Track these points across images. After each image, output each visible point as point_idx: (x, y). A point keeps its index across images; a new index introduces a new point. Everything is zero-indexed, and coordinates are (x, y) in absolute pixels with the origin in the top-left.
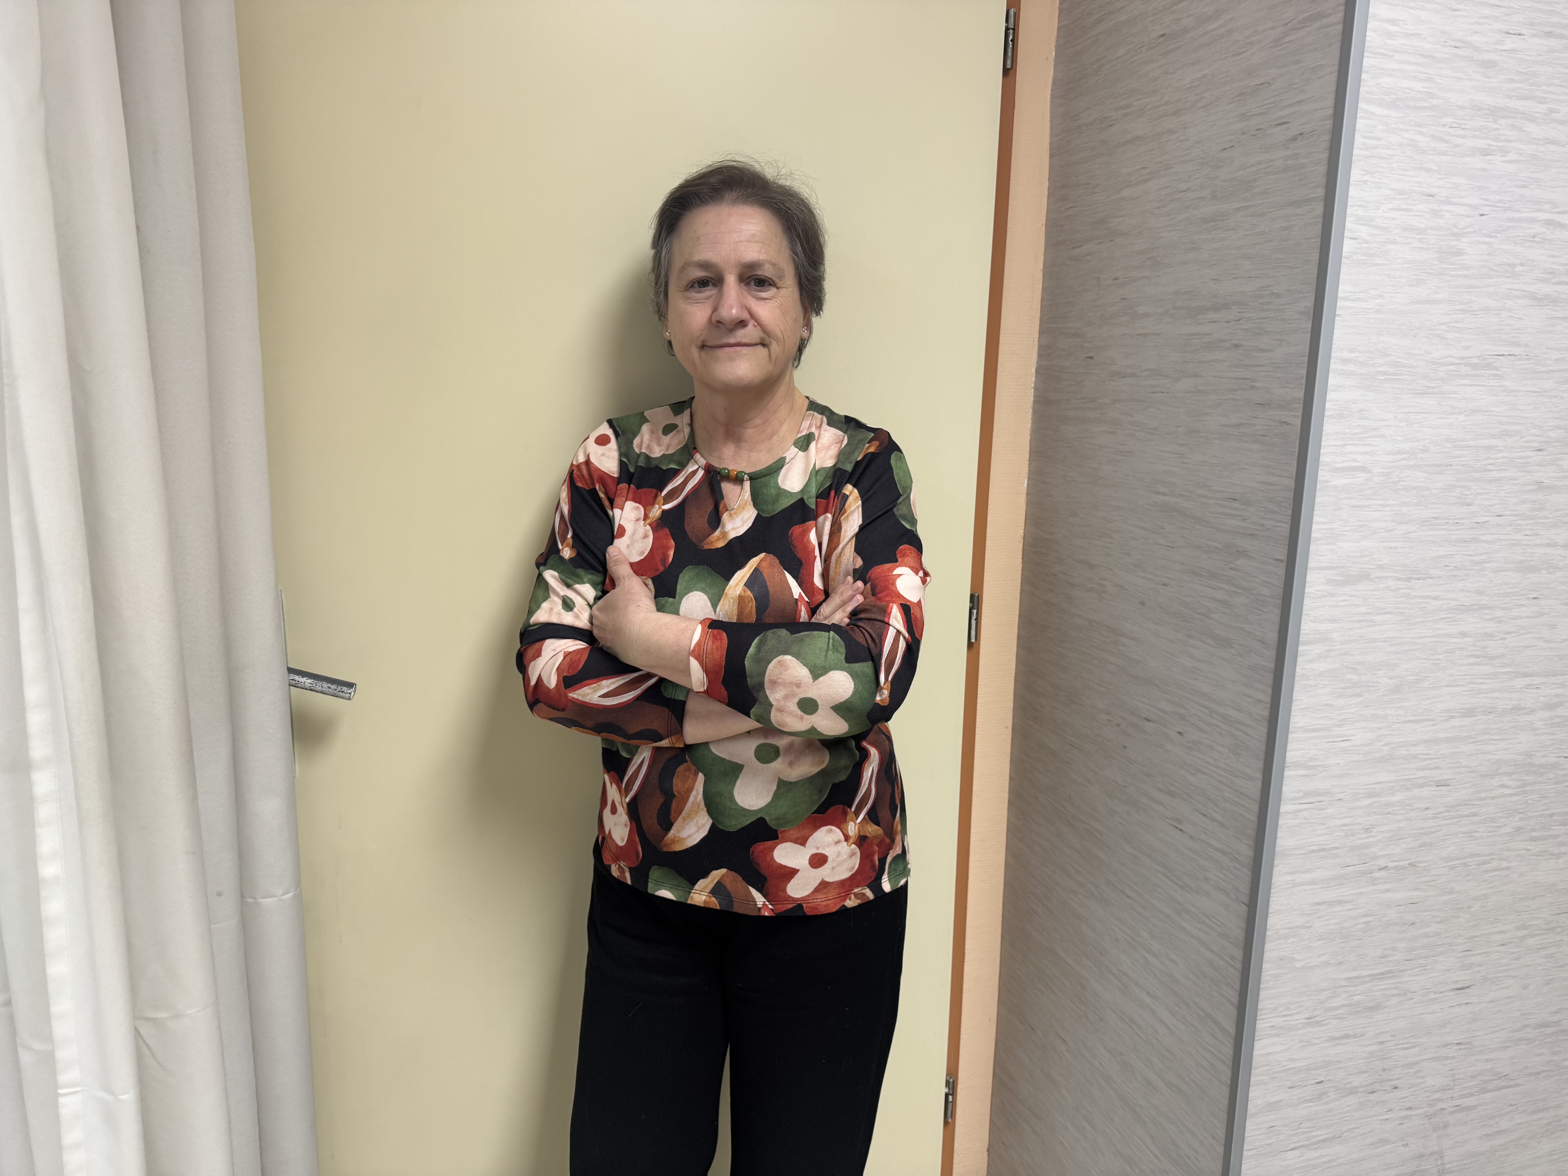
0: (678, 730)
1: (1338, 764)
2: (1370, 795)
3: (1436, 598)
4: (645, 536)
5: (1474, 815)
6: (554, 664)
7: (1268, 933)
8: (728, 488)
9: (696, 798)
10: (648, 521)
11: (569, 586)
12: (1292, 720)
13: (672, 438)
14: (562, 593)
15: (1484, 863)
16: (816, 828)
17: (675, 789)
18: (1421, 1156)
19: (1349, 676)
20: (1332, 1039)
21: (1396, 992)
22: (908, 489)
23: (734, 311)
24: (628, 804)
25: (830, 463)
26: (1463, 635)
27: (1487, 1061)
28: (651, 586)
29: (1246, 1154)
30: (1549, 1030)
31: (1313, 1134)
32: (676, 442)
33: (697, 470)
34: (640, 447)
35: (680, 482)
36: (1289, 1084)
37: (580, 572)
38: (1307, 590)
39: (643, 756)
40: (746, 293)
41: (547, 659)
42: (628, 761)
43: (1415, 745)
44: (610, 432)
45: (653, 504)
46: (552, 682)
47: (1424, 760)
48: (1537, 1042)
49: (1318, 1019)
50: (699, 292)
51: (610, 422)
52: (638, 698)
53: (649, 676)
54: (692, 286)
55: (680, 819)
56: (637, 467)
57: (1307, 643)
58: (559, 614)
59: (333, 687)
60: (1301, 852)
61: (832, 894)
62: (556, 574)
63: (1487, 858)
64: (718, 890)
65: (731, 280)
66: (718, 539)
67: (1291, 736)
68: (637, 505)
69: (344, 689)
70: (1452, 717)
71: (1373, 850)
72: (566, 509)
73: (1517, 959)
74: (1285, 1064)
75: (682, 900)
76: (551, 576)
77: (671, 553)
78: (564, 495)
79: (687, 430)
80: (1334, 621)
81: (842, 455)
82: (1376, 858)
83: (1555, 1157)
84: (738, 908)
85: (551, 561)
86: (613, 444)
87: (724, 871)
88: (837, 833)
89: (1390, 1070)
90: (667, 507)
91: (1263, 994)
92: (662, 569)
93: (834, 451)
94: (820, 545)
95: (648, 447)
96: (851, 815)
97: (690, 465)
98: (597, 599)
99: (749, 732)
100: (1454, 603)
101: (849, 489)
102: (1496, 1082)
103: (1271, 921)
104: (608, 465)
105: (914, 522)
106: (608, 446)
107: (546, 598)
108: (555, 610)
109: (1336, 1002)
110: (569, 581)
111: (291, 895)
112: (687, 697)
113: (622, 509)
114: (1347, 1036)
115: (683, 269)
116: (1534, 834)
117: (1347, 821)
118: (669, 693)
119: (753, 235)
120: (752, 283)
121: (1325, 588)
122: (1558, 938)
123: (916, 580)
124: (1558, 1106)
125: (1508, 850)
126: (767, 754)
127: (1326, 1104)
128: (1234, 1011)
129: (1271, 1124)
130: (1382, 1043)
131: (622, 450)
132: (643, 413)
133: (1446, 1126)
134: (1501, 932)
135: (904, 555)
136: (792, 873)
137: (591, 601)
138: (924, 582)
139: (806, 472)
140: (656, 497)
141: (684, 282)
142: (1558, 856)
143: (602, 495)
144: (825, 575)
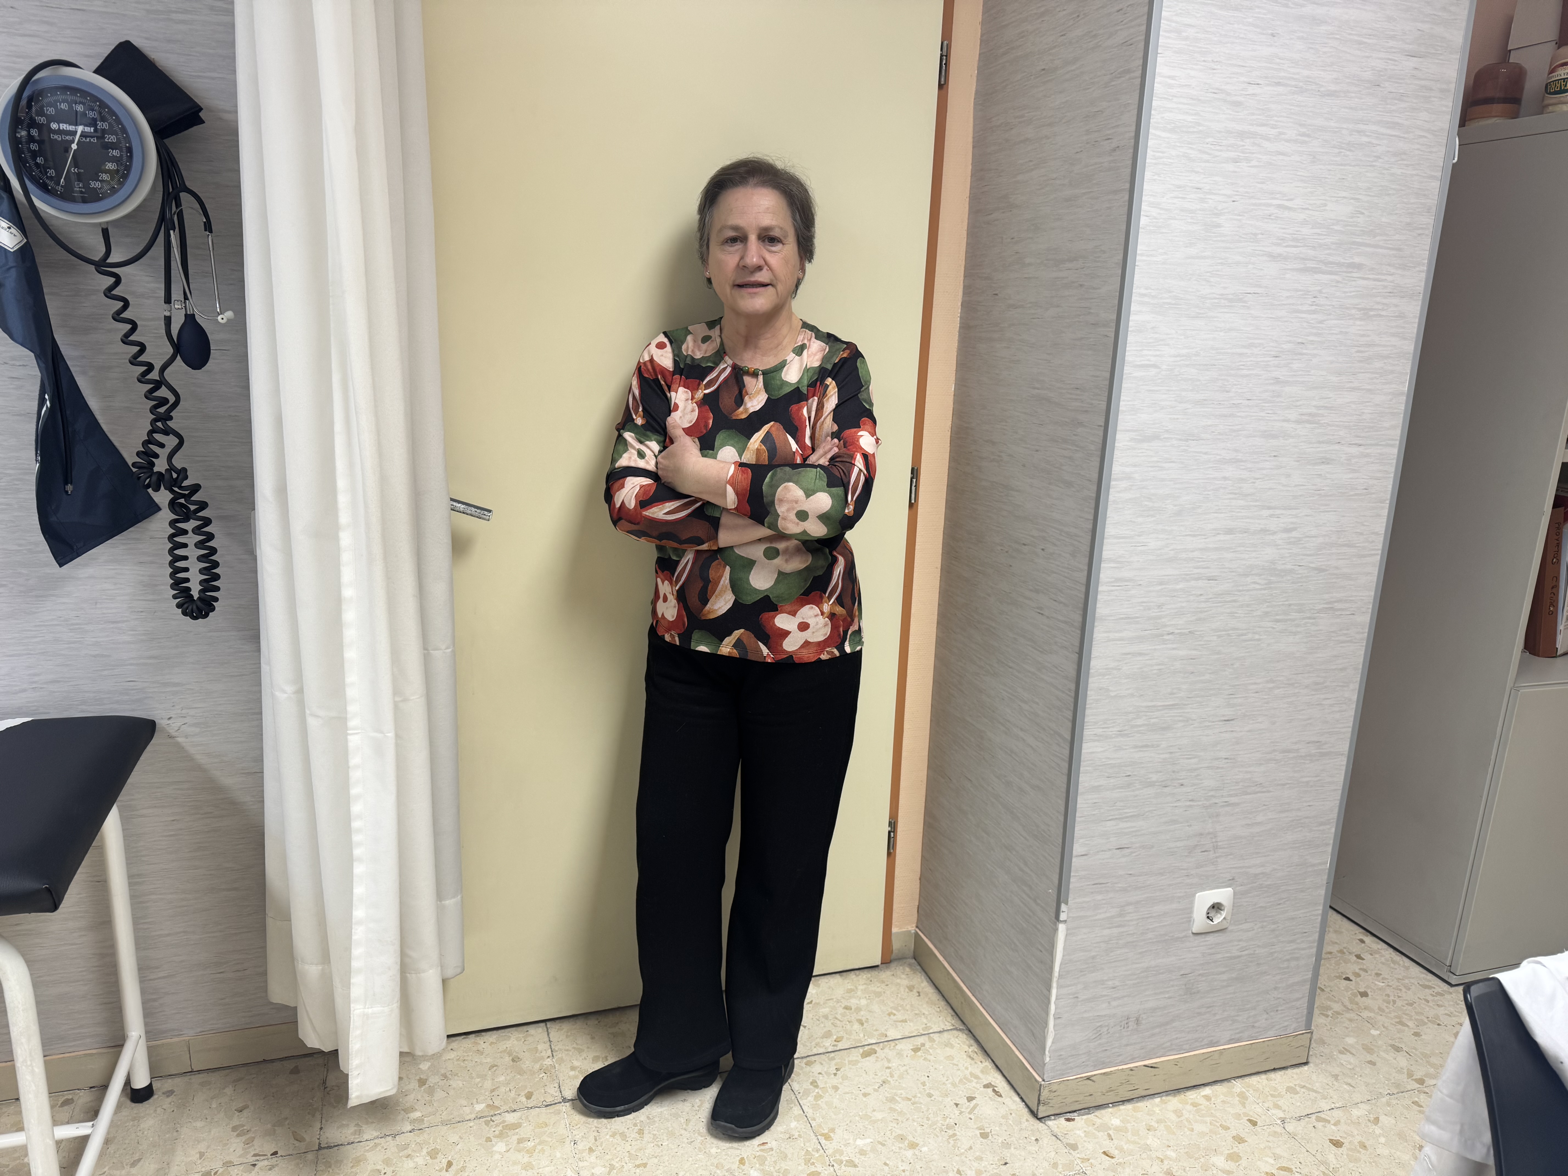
0: (714, 537)
1: (1139, 561)
2: (1161, 584)
3: (1206, 453)
4: (693, 411)
5: (1235, 601)
6: (633, 493)
7: (1091, 671)
8: (747, 380)
9: (724, 582)
10: (694, 401)
11: (641, 442)
12: (1106, 530)
13: (708, 346)
14: (637, 447)
15: (1242, 635)
16: (803, 606)
17: (710, 577)
18: (1201, 834)
19: (1146, 503)
20: (1136, 747)
21: (1181, 718)
22: (868, 382)
23: (755, 260)
24: (678, 591)
25: (816, 364)
26: (1225, 478)
27: (1247, 772)
28: (698, 443)
29: (1077, 819)
30: (1291, 755)
31: (1125, 811)
32: (711, 348)
33: (726, 367)
34: (687, 350)
35: (715, 375)
36: (1107, 775)
37: (649, 433)
38: (1116, 445)
39: (689, 558)
40: (762, 247)
41: (628, 489)
42: (677, 563)
43: (1192, 551)
44: (666, 340)
45: (697, 389)
46: (631, 504)
47: (1199, 562)
48: (1283, 763)
49: (1126, 732)
50: (732, 246)
51: (665, 334)
52: (689, 515)
53: (697, 500)
54: (727, 242)
55: (714, 597)
56: (685, 364)
57: (1116, 480)
58: (635, 461)
59: (479, 511)
60: (1113, 618)
61: (813, 649)
62: (633, 435)
63: (1244, 632)
64: (738, 644)
65: (753, 238)
66: (742, 413)
67: (1105, 541)
68: (686, 390)
69: (486, 513)
70: (1218, 534)
71: (1163, 620)
72: (637, 392)
73: (1267, 703)
74: (1104, 760)
75: (714, 652)
76: (628, 436)
77: (711, 422)
78: (635, 383)
79: (718, 340)
80: (1135, 466)
81: (825, 359)
82: (1166, 626)
83: (1297, 845)
84: (751, 657)
85: (627, 427)
86: (669, 348)
87: (742, 630)
88: (816, 610)
89: (1178, 772)
90: (707, 391)
91: (1088, 712)
92: (705, 431)
93: (819, 356)
94: (809, 418)
95: (693, 351)
96: (825, 599)
97: (721, 364)
98: (660, 452)
99: (760, 540)
100: (1218, 457)
101: (829, 381)
102: (1253, 788)
103: (1093, 663)
104: (665, 363)
105: (871, 404)
106: (665, 349)
107: (626, 450)
108: (633, 458)
109: (1139, 722)
110: (642, 439)
111: (450, 650)
112: (721, 514)
113: (677, 393)
114: (1147, 746)
115: (720, 230)
116: (1278, 617)
117: (1145, 600)
118: (709, 512)
119: (768, 208)
120: (766, 240)
121: (1130, 444)
122: (1296, 691)
123: (872, 440)
124: (1299, 809)
125: (1259, 627)
126: (772, 554)
127: (1133, 791)
128: (1070, 725)
129: (1095, 801)
130: (1171, 753)
131: (676, 352)
132: (687, 328)
133: (1218, 815)
134: (1255, 684)
135: (864, 424)
136: (786, 633)
137: (657, 453)
138: (877, 442)
139: (800, 369)
140: (699, 385)
141: (722, 239)
142: (1295, 634)
143: (663, 383)
144: (812, 438)
